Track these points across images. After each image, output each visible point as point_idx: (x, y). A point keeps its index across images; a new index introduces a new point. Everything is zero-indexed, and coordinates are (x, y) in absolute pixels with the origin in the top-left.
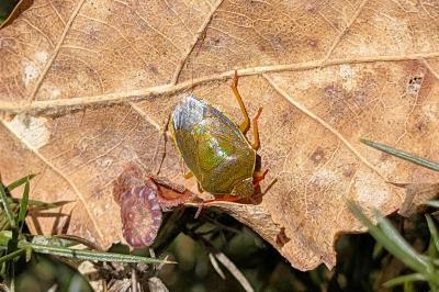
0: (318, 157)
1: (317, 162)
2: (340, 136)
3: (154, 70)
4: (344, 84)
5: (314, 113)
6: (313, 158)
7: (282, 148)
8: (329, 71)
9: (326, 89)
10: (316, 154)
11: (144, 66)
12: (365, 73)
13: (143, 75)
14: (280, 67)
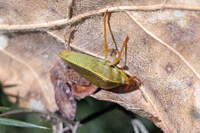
0: (169, 69)
1: (168, 72)
2: (181, 56)
3: (53, 10)
4: (179, 22)
5: (162, 39)
6: (166, 69)
7: (146, 59)
8: (167, 13)
9: (167, 24)
10: (167, 66)
11: (47, 8)
12: (191, 16)
13: (47, 13)
14: (135, 7)
